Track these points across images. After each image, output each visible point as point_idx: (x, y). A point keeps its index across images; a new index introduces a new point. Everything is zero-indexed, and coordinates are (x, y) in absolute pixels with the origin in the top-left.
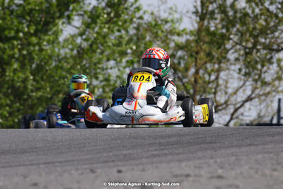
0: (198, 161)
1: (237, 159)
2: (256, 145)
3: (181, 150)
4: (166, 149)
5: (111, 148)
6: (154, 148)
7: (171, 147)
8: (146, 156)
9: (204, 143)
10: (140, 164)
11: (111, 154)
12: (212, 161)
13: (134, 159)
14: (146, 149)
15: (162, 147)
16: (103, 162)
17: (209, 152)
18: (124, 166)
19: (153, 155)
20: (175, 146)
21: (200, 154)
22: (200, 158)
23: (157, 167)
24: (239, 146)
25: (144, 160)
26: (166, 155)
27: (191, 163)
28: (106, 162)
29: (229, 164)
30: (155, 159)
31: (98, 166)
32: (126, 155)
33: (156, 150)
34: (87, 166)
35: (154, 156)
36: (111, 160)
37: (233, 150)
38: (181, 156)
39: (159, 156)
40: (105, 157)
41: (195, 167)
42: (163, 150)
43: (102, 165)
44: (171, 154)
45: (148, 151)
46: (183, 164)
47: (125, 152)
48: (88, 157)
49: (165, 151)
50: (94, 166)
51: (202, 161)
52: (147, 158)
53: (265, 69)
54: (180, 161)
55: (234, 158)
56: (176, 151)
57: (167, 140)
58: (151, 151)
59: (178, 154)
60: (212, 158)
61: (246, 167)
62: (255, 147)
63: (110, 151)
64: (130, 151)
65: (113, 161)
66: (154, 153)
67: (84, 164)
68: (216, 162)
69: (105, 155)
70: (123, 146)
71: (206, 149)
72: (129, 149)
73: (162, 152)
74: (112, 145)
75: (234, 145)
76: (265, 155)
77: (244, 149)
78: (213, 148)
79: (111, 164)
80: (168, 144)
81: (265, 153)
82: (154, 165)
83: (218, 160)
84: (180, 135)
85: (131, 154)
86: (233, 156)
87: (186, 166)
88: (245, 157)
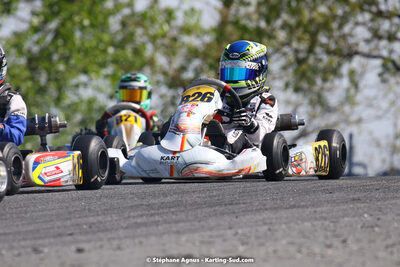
0: (209, 233)
1: (269, 229)
2: (303, 207)
3: (182, 216)
4: (158, 214)
5: (70, 213)
6: (140, 213)
7: (165, 211)
8: (125, 225)
9: (220, 205)
10: (114, 239)
11: (68, 222)
12: (229, 233)
13: (106, 230)
14: (126, 215)
15: (153, 212)
16: (54, 237)
17: (227, 218)
18: (89, 241)
19: (136, 223)
20: (173, 210)
21: (212, 222)
22: (211, 229)
23: (141, 243)
24: (275, 209)
25: (121, 232)
26: (157, 223)
27: (196, 236)
28: (60, 235)
29: (257, 238)
30: (139, 231)
31: (47, 241)
32: (94, 224)
33: (142, 216)
34: (28, 243)
35: (138, 225)
36: (69, 232)
37: (266, 215)
38: (181, 225)
39: (145, 225)
40: (59, 227)
41: (202, 242)
42: (152, 215)
43: (52, 240)
44: (166, 222)
45: (129, 217)
46: (184, 238)
47: (92, 219)
48: (31, 228)
49: (157, 218)
50: (41, 242)
51: (214, 233)
52: (126, 228)
53: (328, 85)
54: (178, 233)
55: (266, 228)
56: (174, 217)
57: (162, 199)
58: (134, 217)
59: (177, 222)
60: (230, 228)
61: (284, 242)
62: (300, 210)
63: (67, 219)
64: (100, 218)
65: (71, 234)
66: (139, 220)
67: (24, 239)
68: (236, 234)
69: (59, 224)
70: (89, 210)
71: (222, 214)
72: (98, 215)
73: (152, 219)
74: (71, 210)
75: (268, 207)
76: (316, 223)
77: (284, 214)
78: (234, 213)
79: (68, 238)
80: (162, 206)
81: (316, 219)
82: (137, 241)
83: (240, 231)
84: (183, 192)
85: (101, 222)
86: (265, 224)
87: (187, 241)
88: (284, 226)
